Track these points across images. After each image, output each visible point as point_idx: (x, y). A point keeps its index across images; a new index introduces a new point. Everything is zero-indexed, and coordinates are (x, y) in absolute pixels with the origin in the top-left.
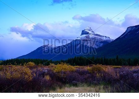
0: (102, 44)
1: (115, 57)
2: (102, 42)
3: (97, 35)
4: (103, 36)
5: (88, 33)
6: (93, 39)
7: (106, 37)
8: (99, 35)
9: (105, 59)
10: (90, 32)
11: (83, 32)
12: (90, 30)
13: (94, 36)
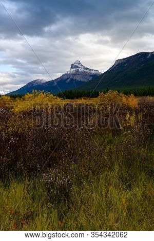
2: (91, 76)
3: (86, 68)
4: (93, 70)
5: (77, 67)
6: (82, 72)
7: (95, 70)
8: (88, 69)
10: (79, 66)
11: (73, 66)
12: (80, 63)
13: (83, 70)
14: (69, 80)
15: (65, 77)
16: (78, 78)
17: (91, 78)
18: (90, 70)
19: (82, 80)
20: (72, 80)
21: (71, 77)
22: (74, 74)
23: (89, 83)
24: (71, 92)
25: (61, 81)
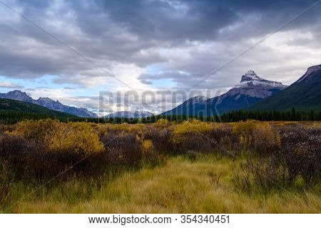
0: (271, 92)
1: (290, 110)
2: (270, 90)
3: (263, 80)
4: (273, 82)
5: (250, 79)
6: (257, 86)
7: (276, 83)
8: (266, 81)
9: (275, 113)
10: (253, 77)
11: (244, 78)
12: (253, 74)
13: (259, 83)
14: (238, 96)
15: (233, 93)
16: (252, 94)
17: (270, 93)
18: (269, 82)
19: (258, 96)
20: (243, 96)
21: (242, 92)
22: (246, 89)
23: (268, 100)
24: (240, 113)
25: (228, 98)
